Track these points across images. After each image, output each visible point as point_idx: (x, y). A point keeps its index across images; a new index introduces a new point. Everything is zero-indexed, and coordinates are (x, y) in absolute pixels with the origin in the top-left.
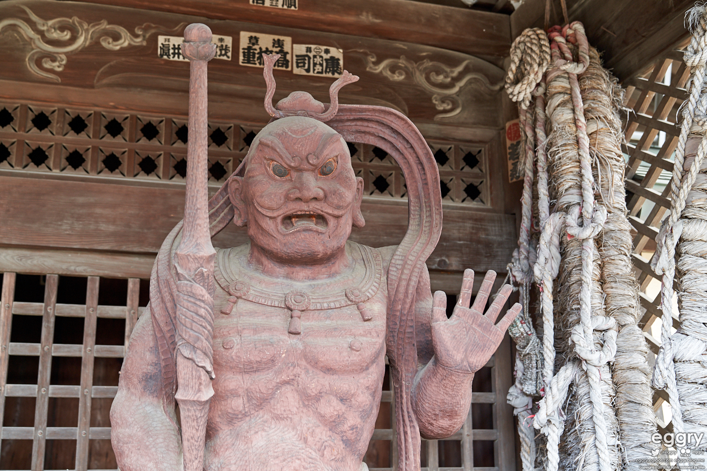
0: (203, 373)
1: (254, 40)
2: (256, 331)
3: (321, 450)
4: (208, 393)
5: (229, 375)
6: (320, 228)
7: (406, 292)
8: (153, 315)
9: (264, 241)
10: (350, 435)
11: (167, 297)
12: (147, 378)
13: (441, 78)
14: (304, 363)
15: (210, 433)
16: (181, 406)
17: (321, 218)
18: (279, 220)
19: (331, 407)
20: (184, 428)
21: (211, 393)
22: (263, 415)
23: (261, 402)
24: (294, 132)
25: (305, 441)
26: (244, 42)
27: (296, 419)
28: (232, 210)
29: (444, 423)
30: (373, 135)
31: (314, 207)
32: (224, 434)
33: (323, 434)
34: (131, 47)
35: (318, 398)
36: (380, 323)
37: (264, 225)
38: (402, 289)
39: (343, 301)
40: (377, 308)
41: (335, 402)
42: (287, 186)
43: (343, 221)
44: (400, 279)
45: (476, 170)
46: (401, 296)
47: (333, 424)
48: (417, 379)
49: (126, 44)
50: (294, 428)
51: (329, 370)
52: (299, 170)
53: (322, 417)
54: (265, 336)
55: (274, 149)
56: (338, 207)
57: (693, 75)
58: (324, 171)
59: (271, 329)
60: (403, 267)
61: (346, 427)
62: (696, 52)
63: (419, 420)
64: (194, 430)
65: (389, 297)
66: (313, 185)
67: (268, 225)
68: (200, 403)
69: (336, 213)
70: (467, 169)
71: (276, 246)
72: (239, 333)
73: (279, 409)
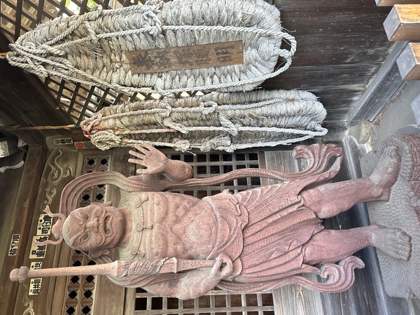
0: (166, 262)
1: (34, 252)
2: (151, 242)
3: (196, 215)
4: (174, 260)
5: (169, 252)
6: (111, 219)
7: (138, 184)
8: (146, 285)
9: (115, 242)
10: (191, 204)
11: (138, 280)
12: (171, 286)
13: (56, 174)
14: (164, 223)
15: (191, 258)
16: (179, 270)
17: (106, 218)
18: (107, 235)
19: (181, 212)
20: (188, 269)
21: (174, 258)
22: (184, 237)
23: (179, 238)
24: (69, 231)
25: (193, 221)
26: (35, 257)
27: (185, 224)
28: (103, 256)
29: (187, 170)
30: (73, 199)
31: (101, 221)
32: (191, 252)
33: (190, 215)
34: (34, 307)
35: (177, 217)
36: (150, 194)
37: (109, 241)
38: (137, 186)
39: (140, 208)
40: (143, 195)
41: (179, 210)
42: (92, 233)
43: (108, 210)
44: (133, 187)
45: (95, 160)
46: (139, 187)
47: (187, 211)
48: (171, 180)
49: (32, 310)
50: (188, 225)
51: (167, 213)
52: (85, 228)
53: (184, 215)
54: (153, 238)
55: (76, 239)
56: (102, 212)
57: (52, 75)
58: (86, 218)
59: (151, 236)
60: (128, 186)
61: (188, 206)
62: (42, 73)
63: (186, 179)
64: (189, 264)
65: (140, 191)
66: (92, 222)
67: (109, 240)
68: (178, 263)
69: (104, 213)
70: (95, 164)
71: (118, 236)
72: (152, 249)
73: (181, 231)
